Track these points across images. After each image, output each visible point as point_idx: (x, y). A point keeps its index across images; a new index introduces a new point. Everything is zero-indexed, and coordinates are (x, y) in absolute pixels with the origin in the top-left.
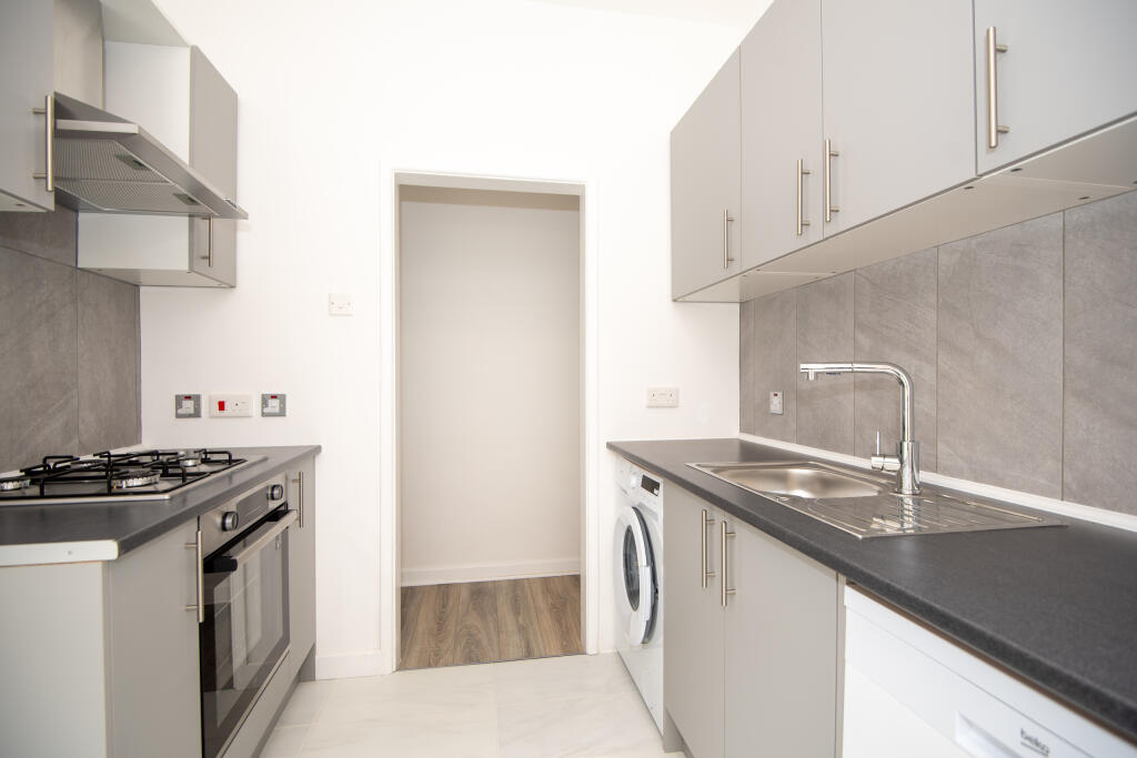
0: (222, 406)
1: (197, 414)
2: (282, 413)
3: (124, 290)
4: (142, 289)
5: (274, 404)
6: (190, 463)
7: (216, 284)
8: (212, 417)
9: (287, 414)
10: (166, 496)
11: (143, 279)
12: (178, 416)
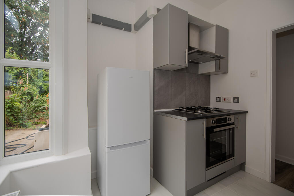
0: (225, 99)
1: (220, 101)
2: (238, 102)
3: (207, 77)
4: (211, 76)
5: (236, 100)
6: (212, 110)
7: (223, 73)
8: (223, 102)
9: (239, 102)
10: (201, 114)
11: (211, 74)
12: (217, 101)
